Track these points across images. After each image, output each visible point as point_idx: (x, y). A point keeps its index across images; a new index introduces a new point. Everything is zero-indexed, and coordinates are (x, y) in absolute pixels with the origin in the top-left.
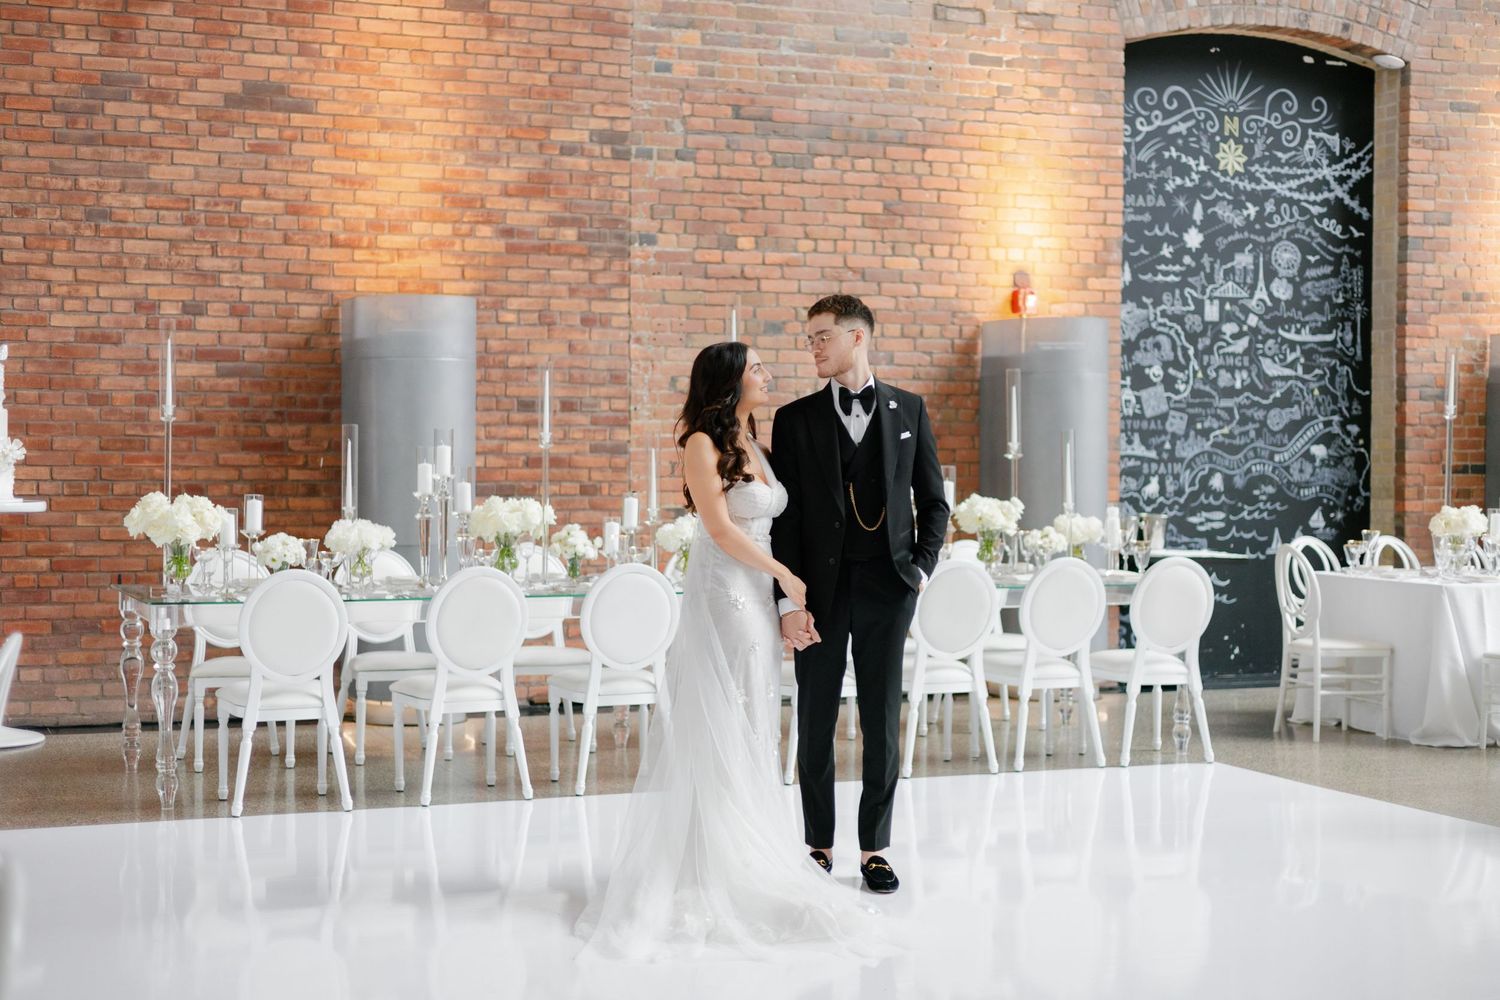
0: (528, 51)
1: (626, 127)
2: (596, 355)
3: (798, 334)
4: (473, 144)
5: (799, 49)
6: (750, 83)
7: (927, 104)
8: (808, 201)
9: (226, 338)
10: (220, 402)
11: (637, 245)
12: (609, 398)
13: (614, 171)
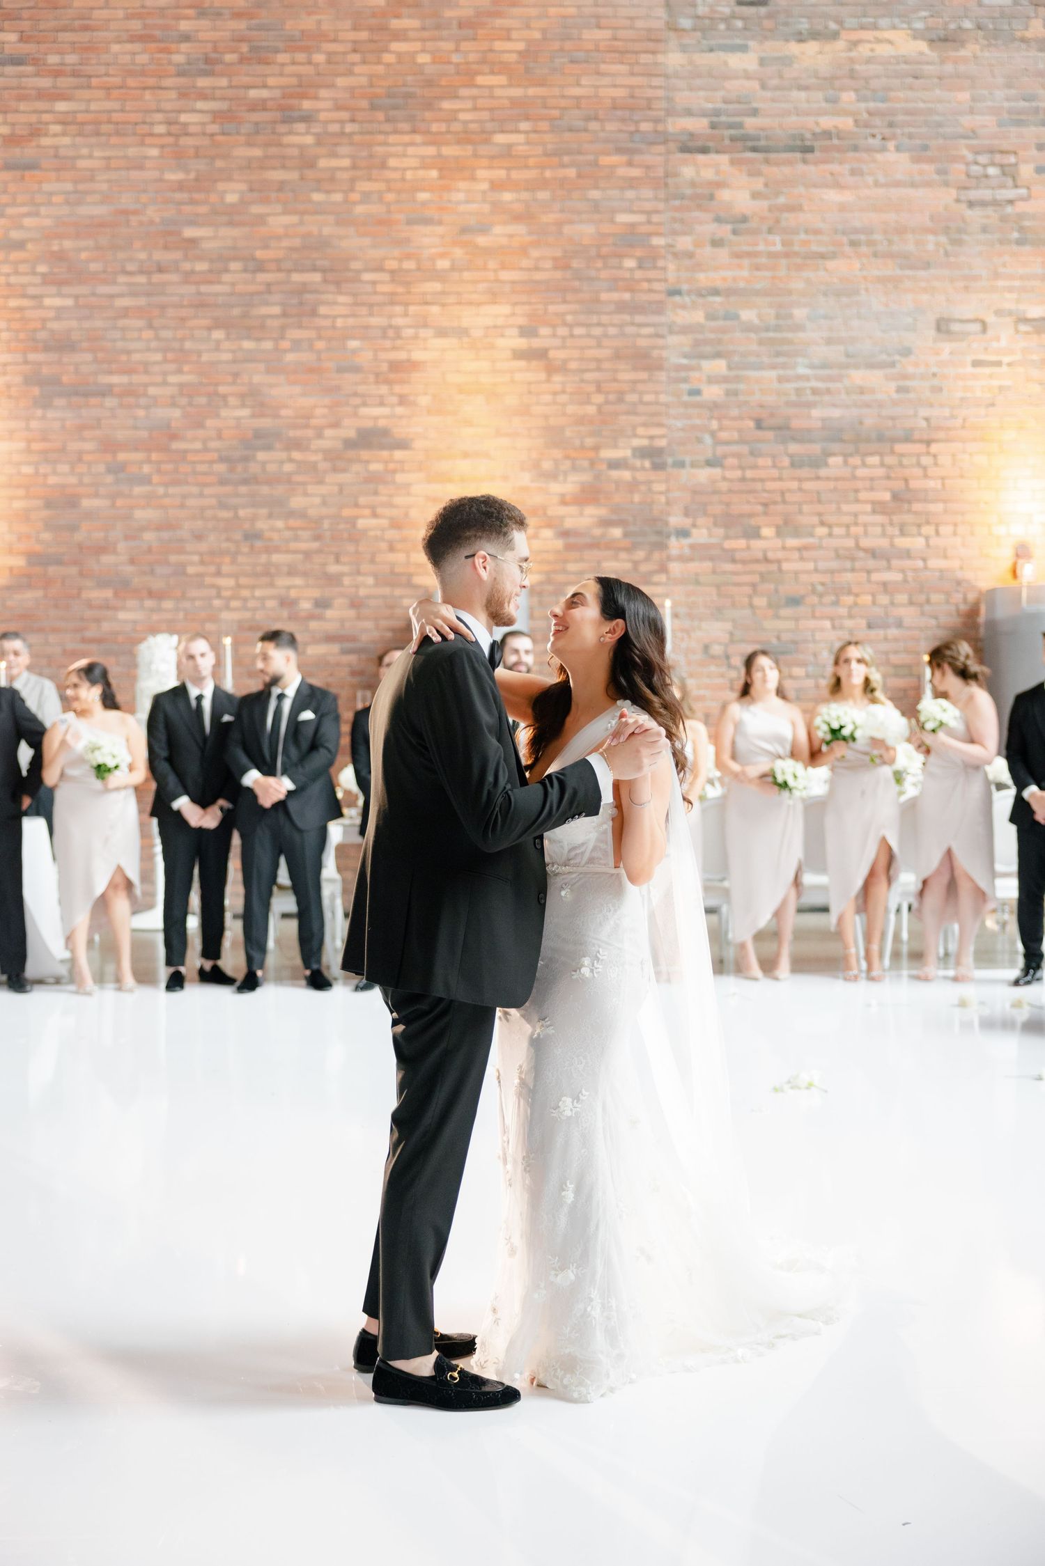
1: (662, 443)
3: (815, 606)
4: (536, 465)
5: (812, 367)
6: (770, 399)
7: (931, 405)
8: (823, 494)
9: (347, 624)
10: (343, 673)
11: (673, 538)
13: (653, 479)
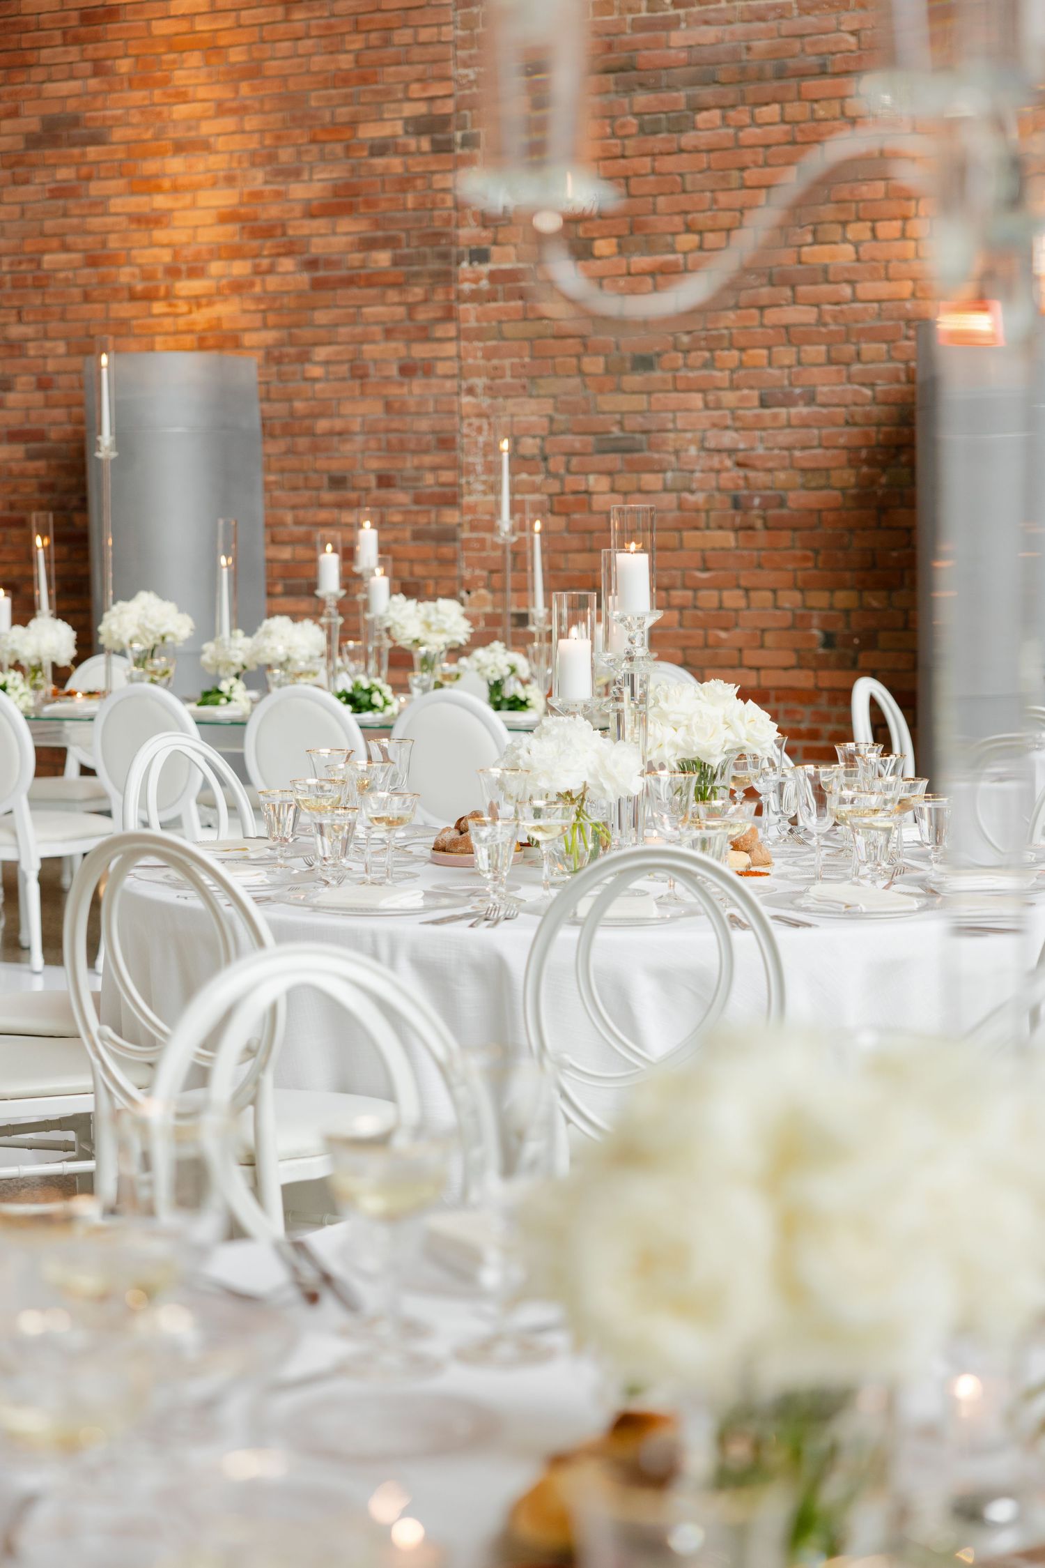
0: (330, 27)
1: (448, 107)
2: (418, 413)
3: (677, 370)
4: (271, 158)
8: (688, 178)
9: (33, 415)
10: (30, 487)
11: (465, 265)
12: (435, 469)
13: (433, 168)
